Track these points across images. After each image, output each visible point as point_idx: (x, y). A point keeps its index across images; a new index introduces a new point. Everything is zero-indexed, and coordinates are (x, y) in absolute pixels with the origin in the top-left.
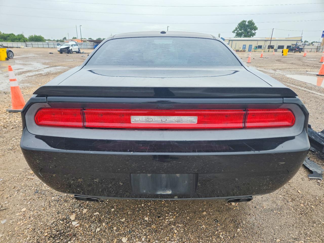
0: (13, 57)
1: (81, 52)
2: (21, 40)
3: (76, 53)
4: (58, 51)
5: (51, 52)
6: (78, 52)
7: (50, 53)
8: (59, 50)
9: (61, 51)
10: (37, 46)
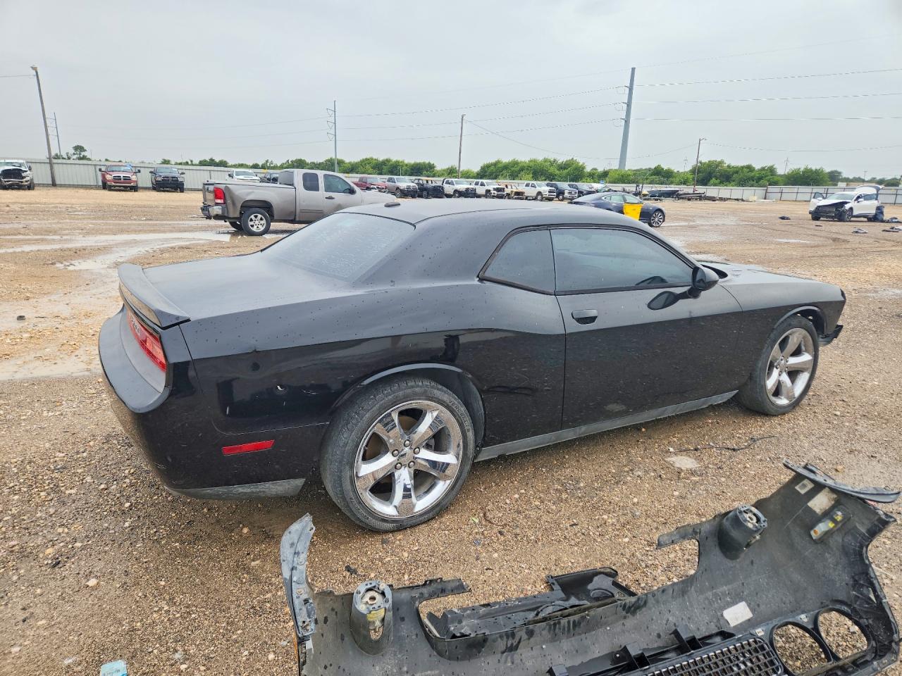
0: (660, 223)
1: (884, 218)
2: (761, 182)
3: (866, 219)
4: (810, 213)
5: (786, 216)
6: (876, 218)
7: (783, 218)
8: (813, 209)
9: (817, 214)
10: (793, 197)
